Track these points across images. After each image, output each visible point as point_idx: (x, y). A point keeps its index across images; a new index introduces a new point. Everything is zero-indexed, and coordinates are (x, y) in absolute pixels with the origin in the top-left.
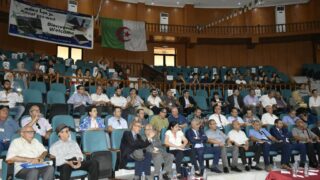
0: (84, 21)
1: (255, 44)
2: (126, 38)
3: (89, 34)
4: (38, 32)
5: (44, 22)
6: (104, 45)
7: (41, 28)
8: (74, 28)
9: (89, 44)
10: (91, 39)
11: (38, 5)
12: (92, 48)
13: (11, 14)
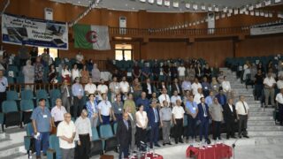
0: (60, 28)
1: (192, 43)
2: (93, 40)
3: (65, 38)
4: (25, 39)
5: (29, 30)
6: (76, 46)
7: (26, 35)
8: (53, 34)
9: (65, 46)
10: (67, 42)
11: (23, 17)
12: (67, 49)
13: (3, 25)
